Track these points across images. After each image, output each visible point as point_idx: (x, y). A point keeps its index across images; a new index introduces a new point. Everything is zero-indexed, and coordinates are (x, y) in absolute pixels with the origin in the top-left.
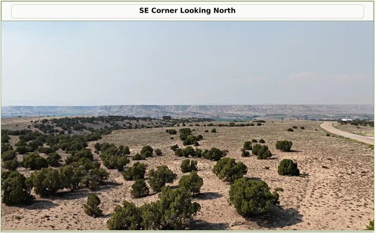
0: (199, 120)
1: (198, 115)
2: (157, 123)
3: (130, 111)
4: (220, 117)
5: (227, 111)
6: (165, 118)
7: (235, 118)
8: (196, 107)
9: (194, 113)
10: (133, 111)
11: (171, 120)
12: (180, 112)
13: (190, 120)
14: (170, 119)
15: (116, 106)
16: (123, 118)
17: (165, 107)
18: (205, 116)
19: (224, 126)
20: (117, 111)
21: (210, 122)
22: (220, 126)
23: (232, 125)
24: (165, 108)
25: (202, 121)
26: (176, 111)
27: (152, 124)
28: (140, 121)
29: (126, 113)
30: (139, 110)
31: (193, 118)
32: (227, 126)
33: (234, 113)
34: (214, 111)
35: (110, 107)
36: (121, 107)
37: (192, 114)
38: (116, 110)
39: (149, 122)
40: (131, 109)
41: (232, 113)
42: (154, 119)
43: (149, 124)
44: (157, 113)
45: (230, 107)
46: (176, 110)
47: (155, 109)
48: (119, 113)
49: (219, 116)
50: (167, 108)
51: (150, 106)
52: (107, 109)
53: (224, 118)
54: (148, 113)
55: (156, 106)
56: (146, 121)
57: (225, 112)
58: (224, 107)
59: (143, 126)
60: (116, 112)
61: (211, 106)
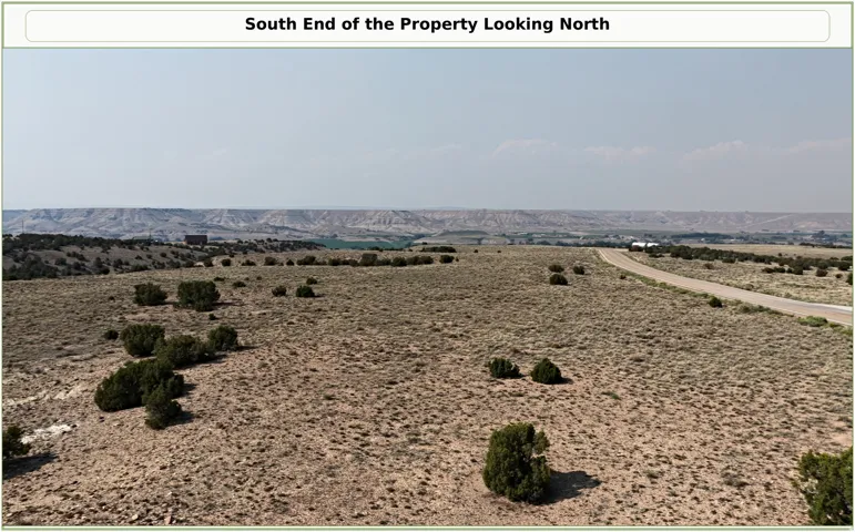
0: (285, 246)
1: (287, 233)
2: (164, 255)
3: (113, 222)
4: (339, 238)
5: (354, 224)
6: (190, 239)
7: (372, 239)
8: (280, 213)
9: (277, 228)
10: (120, 224)
11: (207, 247)
12: (242, 224)
13: (260, 247)
14: (205, 243)
15: (75, 210)
17: (203, 213)
18: (304, 234)
19: (346, 263)
20: (80, 224)
21: (309, 253)
22: (335, 263)
23: (370, 261)
24: (204, 216)
25: (292, 249)
26: (231, 224)
27: (150, 257)
28: (115, 249)
29: (103, 228)
30: (137, 221)
31: (269, 240)
32: (354, 264)
33: (371, 227)
34: (323, 222)
35: (61, 213)
36: (90, 212)
37: (270, 230)
38: (75, 220)
39: (140, 253)
40: (115, 218)
41: (366, 227)
42: (157, 244)
43: (139, 258)
44: (184, 228)
45: (362, 214)
46: (233, 220)
47: (179, 219)
48: (82, 228)
49: (336, 236)
50: (209, 217)
51: (167, 210)
52: (50, 218)
53: (347, 239)
54: (160, 228)
55: (181, 210)
56: (130, 248)
57: (349, 226)
58: (349, 213)
59: (119, 264)
60: (75, 225)
61: (318, 213)
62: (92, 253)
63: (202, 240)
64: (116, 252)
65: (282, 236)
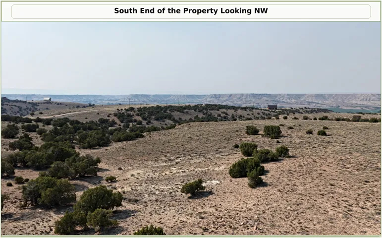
0: (312, 111)
1: (314, 105)
2: (259, 114)
3: (239, 100)
4: (340, 108)
5: (349, 101)
6: (270, 107)
7: (359, 109)
8: (311, 96)
9: (309, 102)
10: (242, 100)
11: (277, 111)
12: (293, 101)
13: (301, 111)
14: (276, 109)
15: (225, 95)
16: (220, 107)
17: (276, 96)
18: (322, 106)
19: (344, 120)
20: (226, 100)
21: (325, 114)
22: (338, 120)
23: (357, 119)
24: (276, 97)
25: (317, 112)
26: (288, 100)
27: (253, 114)
28: (239, 110)
29: (235, 102)
30: (248, 99)
31: (305, 108)
32: (349, 120)
33: (359, 102)
34: (333, 100)
35: (220, 96)
36: (231, 95)
37: (306, 104)
38: (225, 98)
39: (249, 112)
40: (240, 98)
41: (356, 102)
42: (256, 109)
43: (248, 114)
44: (267, 102)
45: (354, 96)
46: (289, 99)
47: (265, 98)
48: (227, 102)
49: (339, 106)
50: (278, 97)
51: (260, 94)
52: (216, 98)
53: (345, 108)
54: (258, 102)
55: (267, 94)
56: (245, 110)
57: (346, 102)
58: (346, 95)
59: (240, 117)
60: (225, 101)
61: (330, 95)
62: (231, 112)
63: (275, 107)
64: (240, 112)
65: (312, 106)
